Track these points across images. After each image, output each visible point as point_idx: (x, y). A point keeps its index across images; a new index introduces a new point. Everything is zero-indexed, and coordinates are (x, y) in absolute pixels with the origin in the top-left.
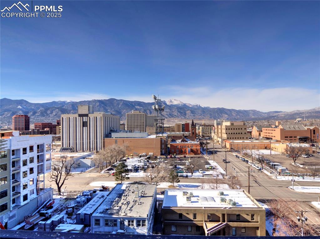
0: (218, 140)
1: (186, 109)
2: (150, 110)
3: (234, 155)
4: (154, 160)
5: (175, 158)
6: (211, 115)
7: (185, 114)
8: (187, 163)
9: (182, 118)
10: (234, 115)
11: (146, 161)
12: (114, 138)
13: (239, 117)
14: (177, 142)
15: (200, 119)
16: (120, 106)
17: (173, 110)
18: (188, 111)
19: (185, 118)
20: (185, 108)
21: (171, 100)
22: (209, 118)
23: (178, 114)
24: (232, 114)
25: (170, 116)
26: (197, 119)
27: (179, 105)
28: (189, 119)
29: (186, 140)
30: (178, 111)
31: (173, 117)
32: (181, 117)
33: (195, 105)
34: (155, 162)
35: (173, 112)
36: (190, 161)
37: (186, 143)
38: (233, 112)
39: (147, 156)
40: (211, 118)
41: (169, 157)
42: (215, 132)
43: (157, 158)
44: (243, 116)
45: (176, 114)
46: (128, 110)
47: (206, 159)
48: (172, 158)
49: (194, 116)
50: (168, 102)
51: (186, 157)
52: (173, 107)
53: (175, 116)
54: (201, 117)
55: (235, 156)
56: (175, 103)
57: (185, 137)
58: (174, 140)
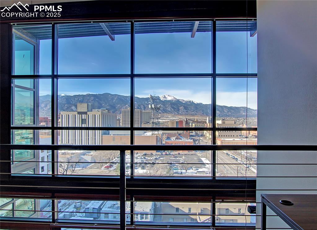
0: (210, 137)
1: (179, 105)
2: (144, 106)
3: (225, 153)
4: (150, 157)
5: (170, 155)
6: (203, 111)
7: (179, 110)
8: (182, 160)
9: (175, 114)
10: (225, 111)
11: (143, 157)
12: (112, 135)
13: (230, 113)
14: (172, 140)
15: (193, 115)
16: (114, 101)
17: (167, 106)
18: (181, 106)
19: (178, 114)
20: (178, 103)
21: (164, 96)
22: (201, 114)
23: (171, 110)
24: (224, 110)
25: (164, 112)
26: (190, 115)
27: (173, 100)
28: (183, 115)
29: (180, 137)
30: (171, 107)
31: (166, 112)
32: (174, 112)
33: (188, 101)
34: (152, 158)
35: (166, 107)
36: (183, 158)
37: (180, 140)
38: (224, 108)
39: (144, 153)
40: (204, 114)
41: (165, 154)
43: (153, 154)
44: (234, 113)
45: (169, 110)
46: (123, 105)
47: (199, 157)
48: (167, 155)
49: (187, 112)
50: (162, 98)
51: (180, 154)
52: (166, 103)
53: (169, 111)
54: (193, 112)
56: (169, 98)
57: (179, 134)
58: (169, 138)
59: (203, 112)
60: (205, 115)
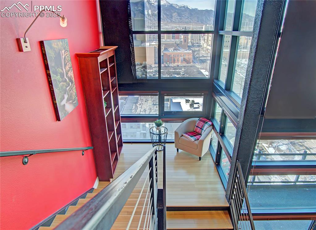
0: (208, 48)
1: (173, 11)
5: (169, 67)
6: (198, 18)
7: (172, 17)
8: (182, 72)
9: (168, 22)
11: (142, 70)
14: (170, 51)
15: (187, 23)
18: (174, 13)
19: (171, 21)
20: (172, 9)
22: (196, 21)
26: (184, 23)
27: (165, 5)
28: (176, 22)
29: (178, 48)
32: (167, 20)
33: (182, 6)
34: (151, 71)
36: (183, 70)
37: (179, 52)
39: (143, 65)
40: (198, 22)
42: (204, 39)
43: (152, 67)
47: (198, 68)
48: (165, 67)
49: (180, 19)
51: (179, 66)
54: (188, 20)
55: (225, 65)
57: (177, 45)
58: (167, 49)
59: (198, 20)
60: (200, 23)
